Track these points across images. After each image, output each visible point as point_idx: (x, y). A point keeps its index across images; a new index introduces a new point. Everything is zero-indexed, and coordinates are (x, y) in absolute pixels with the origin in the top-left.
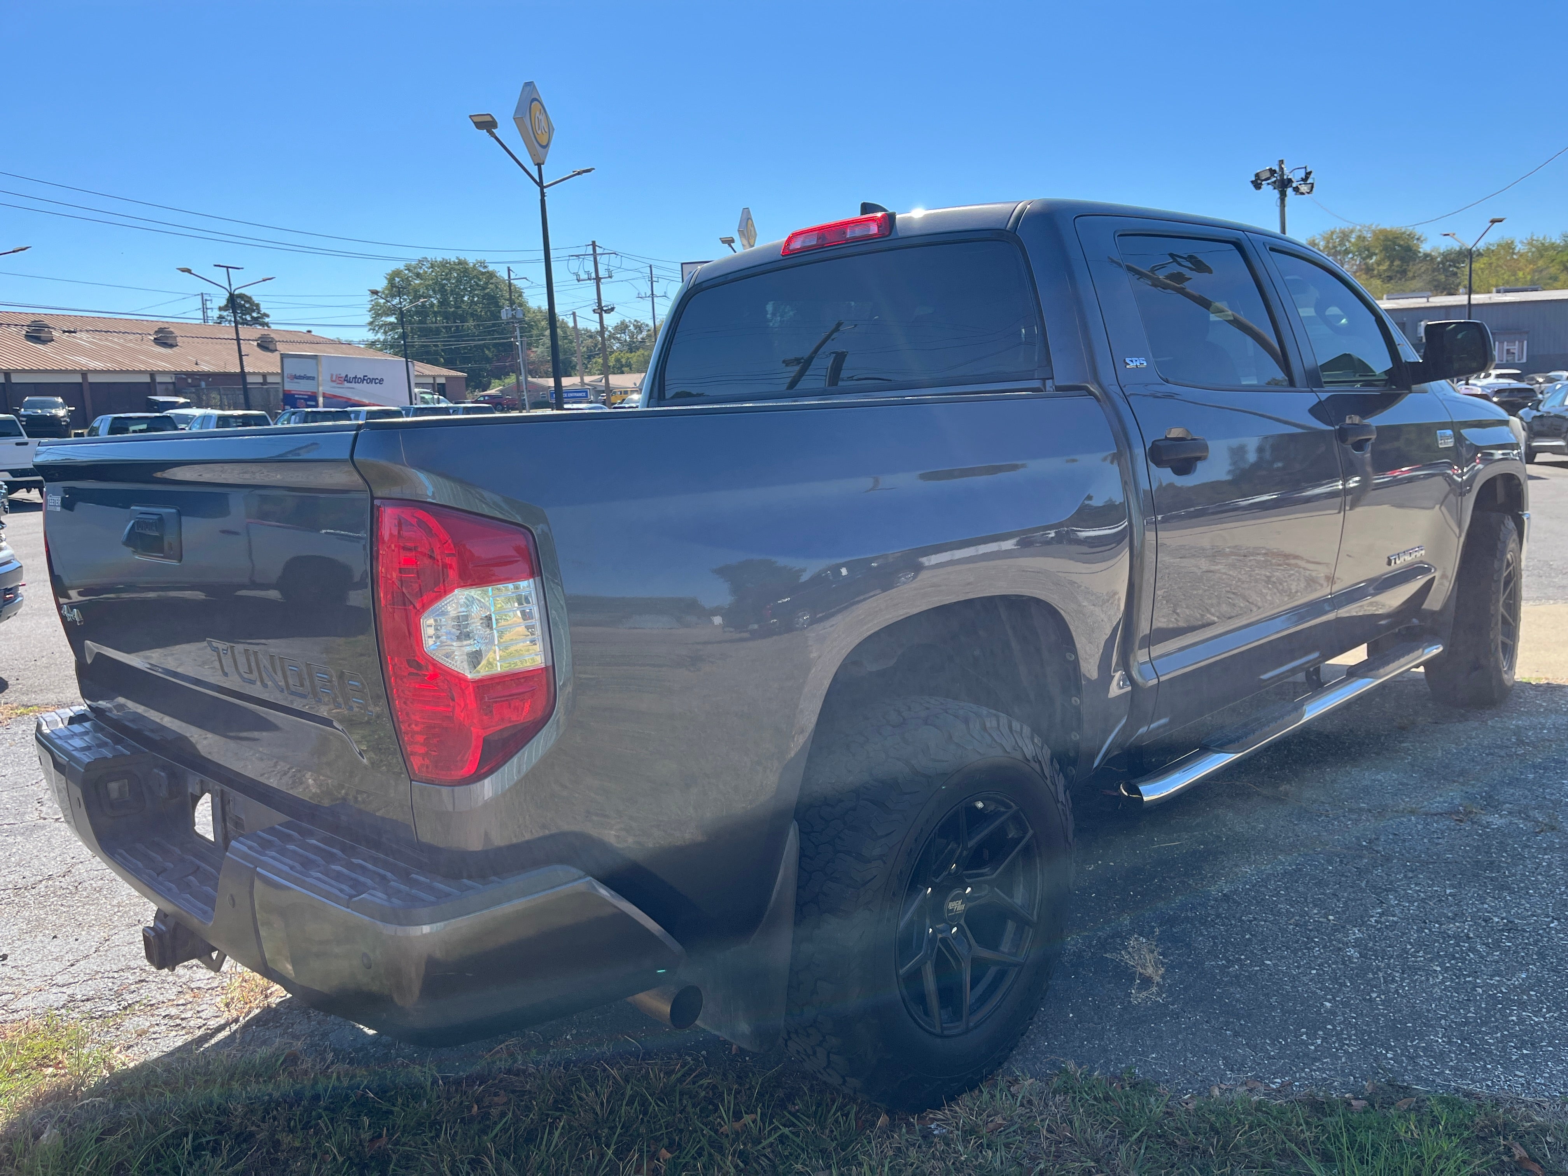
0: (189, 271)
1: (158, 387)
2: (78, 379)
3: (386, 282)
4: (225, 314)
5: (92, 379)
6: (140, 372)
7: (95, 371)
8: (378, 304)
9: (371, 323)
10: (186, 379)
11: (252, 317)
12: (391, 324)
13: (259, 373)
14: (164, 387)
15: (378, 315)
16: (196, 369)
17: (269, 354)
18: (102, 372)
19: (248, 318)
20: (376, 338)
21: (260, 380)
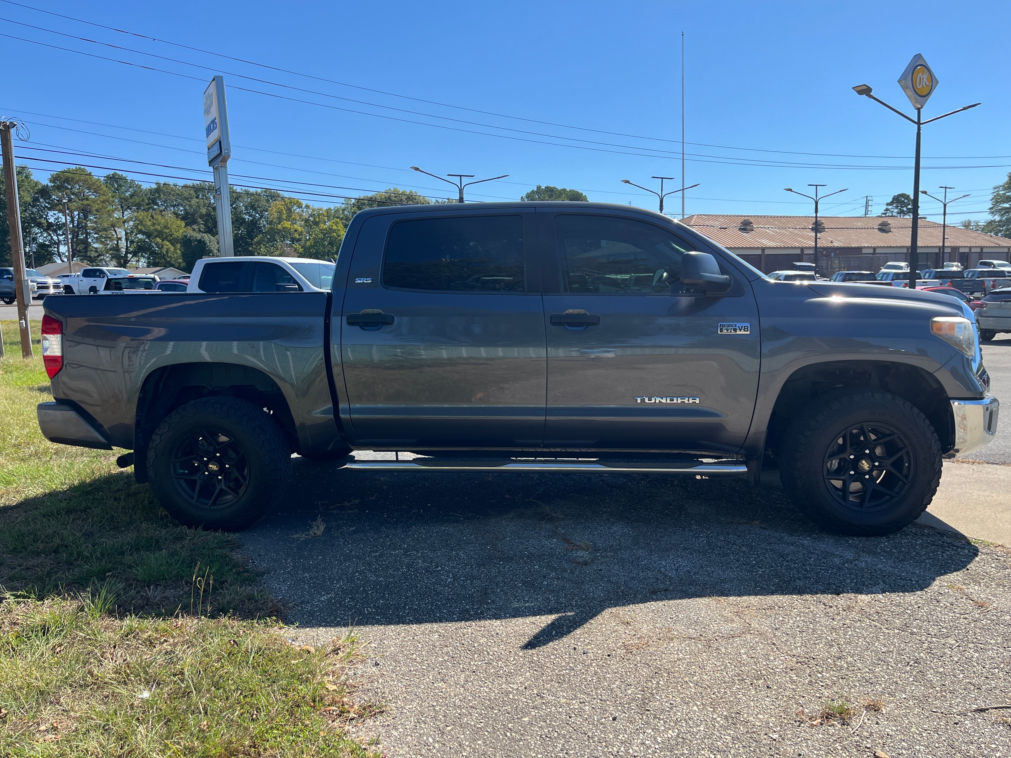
0: (790, 190)
1: (805, 257)
2: (759, 252)
3: (1008, 179)
4: (890, 207)
5: (767, 252)
6: (795, 248)
7: (770, 248)
8: (998, 195)
9: (992, 208)
10: (822, 252)
11: (907, 209)
12: (1006, 208)
13: (871, 247)
14: (808, 256)
15: (997, 202)
16: (830, 245)
17: (885, 234)
18: (774, 248)
19: (905, 209)
20: (993, 219)
21: (871, 251)
